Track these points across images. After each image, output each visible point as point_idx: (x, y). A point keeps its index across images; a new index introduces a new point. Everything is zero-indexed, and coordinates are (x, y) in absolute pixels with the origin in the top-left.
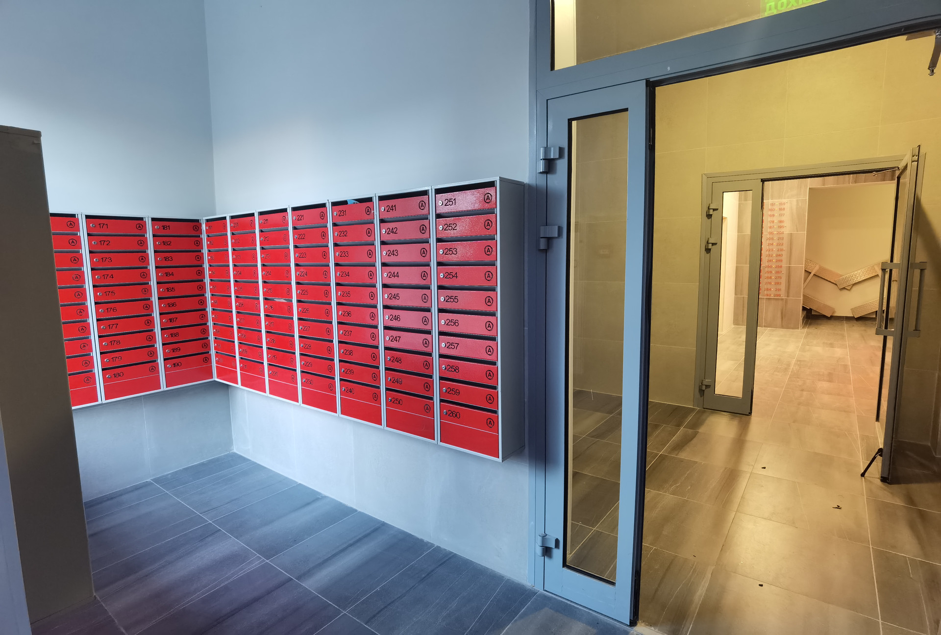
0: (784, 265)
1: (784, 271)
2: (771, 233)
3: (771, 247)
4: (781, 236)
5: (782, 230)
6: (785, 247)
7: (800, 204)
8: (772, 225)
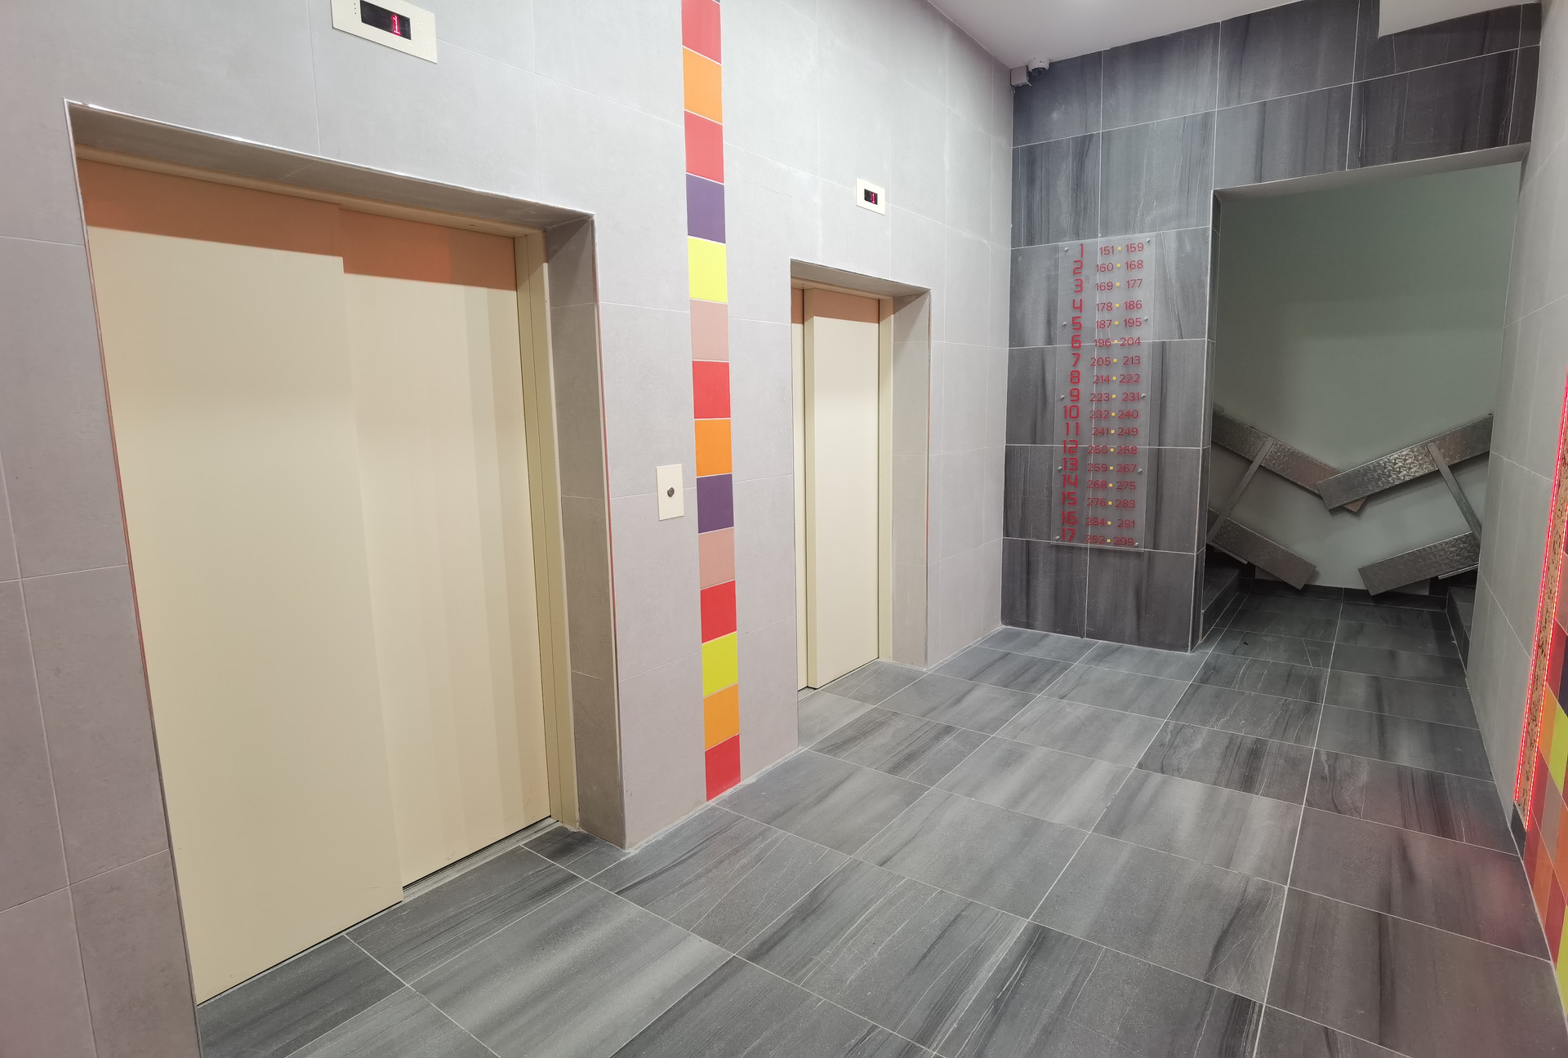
0: (1143, 444)
1: (1143, 465)
2: (1104, 345)
3: (1104, 390)
4: (1133, 352)
5: (1135, 333)
6: (1145, 389)
7: (1188, 248)
8: (1106, 316)
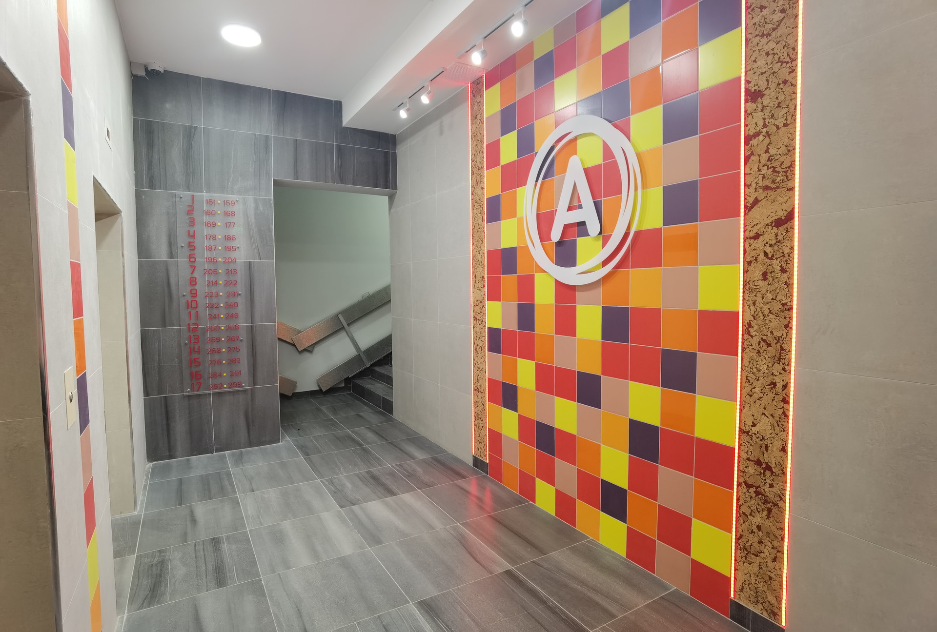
1: (243, 335)
2: (212, 261)
3: (214, 289)
4: (232, 267)
5: (233, 255)
6: (241, 289)
7: (261, 208)
8: (212, 243)
